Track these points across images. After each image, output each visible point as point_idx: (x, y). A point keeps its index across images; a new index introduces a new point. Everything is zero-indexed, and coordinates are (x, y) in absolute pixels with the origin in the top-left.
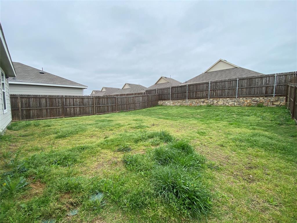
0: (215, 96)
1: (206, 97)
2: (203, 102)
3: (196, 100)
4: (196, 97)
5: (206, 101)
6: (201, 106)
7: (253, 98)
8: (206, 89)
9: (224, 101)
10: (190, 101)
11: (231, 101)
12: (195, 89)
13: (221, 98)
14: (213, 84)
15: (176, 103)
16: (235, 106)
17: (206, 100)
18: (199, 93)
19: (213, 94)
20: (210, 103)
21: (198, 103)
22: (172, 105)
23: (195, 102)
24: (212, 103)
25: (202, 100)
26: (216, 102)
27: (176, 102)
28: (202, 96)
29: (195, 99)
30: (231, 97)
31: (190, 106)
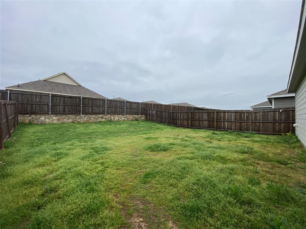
0: (111, 112)
1: (103, 113)
2: (102, 118)
3: (94, 115)
4: (92, 112)
5: (105, 117)
6: (101, 121)
7: (133, 115)
8: (103, 105)
9: (118, 117)
10: (86, 117)
11: (123, 117)
12: (91, 104)
13: (116, 114)
14: (108, 102)
15: (65, 119)
16: (125, 121)
17: (104, 116)
18: (96, 108)
19: (109, 111)
20: (108, 119)
21: (96, 119)
22: (55, 122)
23: (93, 117)
24: (110, 119)
25: (101, 116)
26: (113, 117)
27: (65, 118)
29: (92, 114)
30: (122, 113)
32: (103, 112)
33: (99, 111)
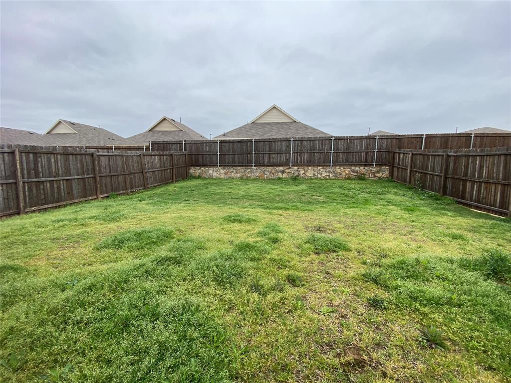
0: (300, 162)
1: (286, 164)
2: (283, 172)
3: (271, 168)
4: (269, 162)
5: (288, 171)
6: (279, 179)
7: (353, 168)
8: (286, 150)
9: (314, 171)
10: (259, 171)
11: (324, 170)
12: (267, 149)
13: (310, 166)
14: (297, 142)
15: (232, 173)
16: (330, 179)
17: (287, 169)
18: (275, 156)
19: (297, 159)
20: (294, 174)
21: (273, 174)
22: (222, 176)
23: (268, 171)
24: (296, 174)
25: (281, 168)
26: (303, 172)
27: (232, 171)
28: (280, 163)
29: (268, 166)
30: (325, 163)
31: (261, 178)
32: (286, 162)
33: (280, 160)
